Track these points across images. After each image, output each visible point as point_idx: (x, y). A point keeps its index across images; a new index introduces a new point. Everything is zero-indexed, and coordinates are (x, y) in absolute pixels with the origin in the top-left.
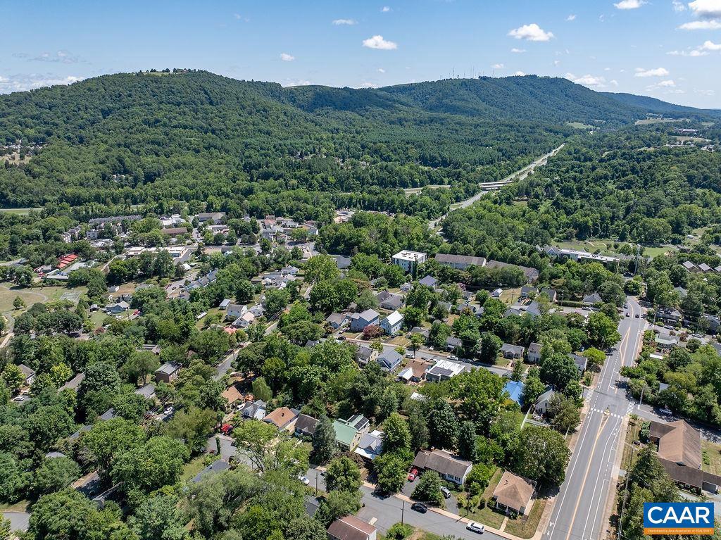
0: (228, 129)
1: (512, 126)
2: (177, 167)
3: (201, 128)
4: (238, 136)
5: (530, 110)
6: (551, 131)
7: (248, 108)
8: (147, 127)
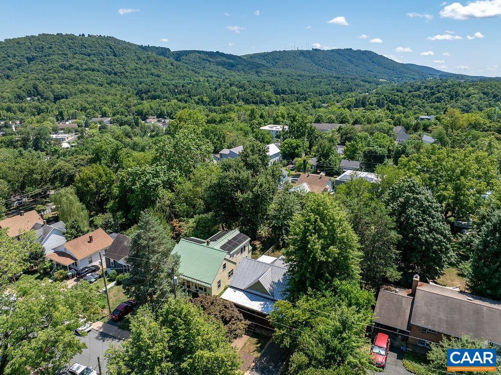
0: (127, 72)
1: (338, 78)
2: (81, 92)
3: (106, 71)
4: (135, 77)
5: (349, 71)
6: (366, 82)
7: (143, 59)
8: (63, 70)
